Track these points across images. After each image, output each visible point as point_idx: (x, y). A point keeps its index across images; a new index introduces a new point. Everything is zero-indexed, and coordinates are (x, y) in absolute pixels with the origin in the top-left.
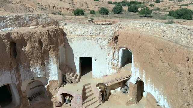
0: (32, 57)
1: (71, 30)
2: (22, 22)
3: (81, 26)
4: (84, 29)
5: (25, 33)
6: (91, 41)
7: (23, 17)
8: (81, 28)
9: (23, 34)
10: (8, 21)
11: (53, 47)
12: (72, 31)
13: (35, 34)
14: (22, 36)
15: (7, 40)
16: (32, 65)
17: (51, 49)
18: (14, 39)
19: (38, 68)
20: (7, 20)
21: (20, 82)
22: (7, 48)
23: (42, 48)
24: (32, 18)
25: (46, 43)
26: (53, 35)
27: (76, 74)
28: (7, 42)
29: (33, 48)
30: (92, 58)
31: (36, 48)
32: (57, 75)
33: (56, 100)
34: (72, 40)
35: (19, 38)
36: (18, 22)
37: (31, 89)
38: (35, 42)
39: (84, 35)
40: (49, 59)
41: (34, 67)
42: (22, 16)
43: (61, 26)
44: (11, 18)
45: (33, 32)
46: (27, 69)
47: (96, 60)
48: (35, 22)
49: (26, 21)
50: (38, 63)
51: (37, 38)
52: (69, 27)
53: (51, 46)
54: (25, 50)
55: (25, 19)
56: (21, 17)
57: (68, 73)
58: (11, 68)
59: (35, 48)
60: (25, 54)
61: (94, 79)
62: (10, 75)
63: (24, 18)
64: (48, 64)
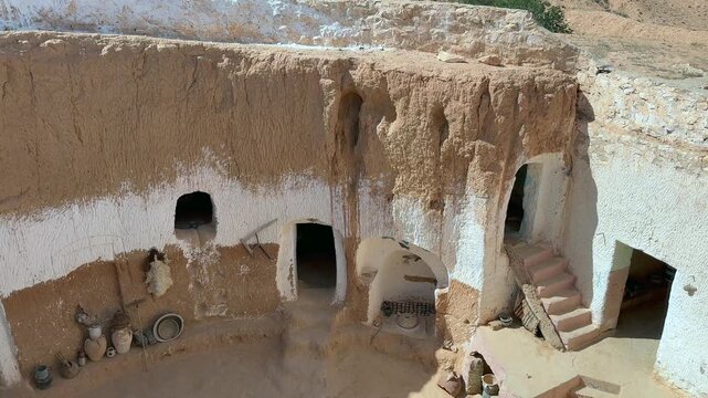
0: (402, 164)
1: (619, 100)
2: (422, 30)
3: (666, 91)
4: (681, 106)
5: (397, 71)
6: (693, 177)
7: (432, 12)
8: (664, 102)
9: (388, 72)
10: (377, 20)
11: (484, 153)
12: (620, 105)
13: (431, 82)
14: (383, 79)
15: (331, 82)
16: (397, 192)
17: (476, 159)
18: (359, 85)
19: (415, 213)
20: (376, 16)
21: (354, 234)
22: (327, 109)
23: (441, 144)
24: (464, 21)
25: (459, 127)
26: (500, 100)
27: (585, 310)
28: (330, 88)
29: (409, 133)
30: (675, 271)
31: (419, 137)
32: (481, 270)
33: (454, 361)
34: (608, 148)
35: (373, 83)
36: (409, 28)
37: (407, 278)
38: (419, 114)
39: (671, 138)
40: (462, 194)
41: (403, 201)
42: (429, 8)
43: (584, 75)
44: (388, 10)
45: (425, 74)
46: (381, 198)
47: (691, 291)
48: (469, 39)
49: (436, 31)
50: (420, 192)
51: (431, 98)
52: (615, 85)
53: (478, 143)
54: (384, 134)
55: (435, 23)
56: (424, 13)
57: (539, 288)
58: (333, 178)
59: (415, 135)
60: (380, 146)
61: (659, 380)
62: (329, 197)
63: (434, 19)
64: (459, 213)
